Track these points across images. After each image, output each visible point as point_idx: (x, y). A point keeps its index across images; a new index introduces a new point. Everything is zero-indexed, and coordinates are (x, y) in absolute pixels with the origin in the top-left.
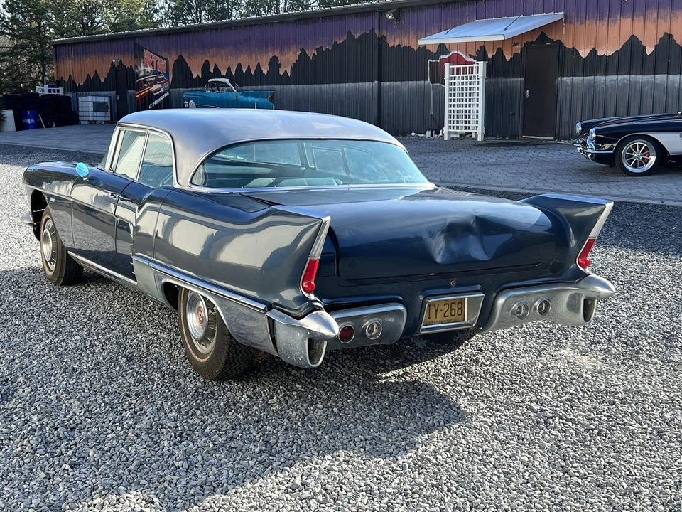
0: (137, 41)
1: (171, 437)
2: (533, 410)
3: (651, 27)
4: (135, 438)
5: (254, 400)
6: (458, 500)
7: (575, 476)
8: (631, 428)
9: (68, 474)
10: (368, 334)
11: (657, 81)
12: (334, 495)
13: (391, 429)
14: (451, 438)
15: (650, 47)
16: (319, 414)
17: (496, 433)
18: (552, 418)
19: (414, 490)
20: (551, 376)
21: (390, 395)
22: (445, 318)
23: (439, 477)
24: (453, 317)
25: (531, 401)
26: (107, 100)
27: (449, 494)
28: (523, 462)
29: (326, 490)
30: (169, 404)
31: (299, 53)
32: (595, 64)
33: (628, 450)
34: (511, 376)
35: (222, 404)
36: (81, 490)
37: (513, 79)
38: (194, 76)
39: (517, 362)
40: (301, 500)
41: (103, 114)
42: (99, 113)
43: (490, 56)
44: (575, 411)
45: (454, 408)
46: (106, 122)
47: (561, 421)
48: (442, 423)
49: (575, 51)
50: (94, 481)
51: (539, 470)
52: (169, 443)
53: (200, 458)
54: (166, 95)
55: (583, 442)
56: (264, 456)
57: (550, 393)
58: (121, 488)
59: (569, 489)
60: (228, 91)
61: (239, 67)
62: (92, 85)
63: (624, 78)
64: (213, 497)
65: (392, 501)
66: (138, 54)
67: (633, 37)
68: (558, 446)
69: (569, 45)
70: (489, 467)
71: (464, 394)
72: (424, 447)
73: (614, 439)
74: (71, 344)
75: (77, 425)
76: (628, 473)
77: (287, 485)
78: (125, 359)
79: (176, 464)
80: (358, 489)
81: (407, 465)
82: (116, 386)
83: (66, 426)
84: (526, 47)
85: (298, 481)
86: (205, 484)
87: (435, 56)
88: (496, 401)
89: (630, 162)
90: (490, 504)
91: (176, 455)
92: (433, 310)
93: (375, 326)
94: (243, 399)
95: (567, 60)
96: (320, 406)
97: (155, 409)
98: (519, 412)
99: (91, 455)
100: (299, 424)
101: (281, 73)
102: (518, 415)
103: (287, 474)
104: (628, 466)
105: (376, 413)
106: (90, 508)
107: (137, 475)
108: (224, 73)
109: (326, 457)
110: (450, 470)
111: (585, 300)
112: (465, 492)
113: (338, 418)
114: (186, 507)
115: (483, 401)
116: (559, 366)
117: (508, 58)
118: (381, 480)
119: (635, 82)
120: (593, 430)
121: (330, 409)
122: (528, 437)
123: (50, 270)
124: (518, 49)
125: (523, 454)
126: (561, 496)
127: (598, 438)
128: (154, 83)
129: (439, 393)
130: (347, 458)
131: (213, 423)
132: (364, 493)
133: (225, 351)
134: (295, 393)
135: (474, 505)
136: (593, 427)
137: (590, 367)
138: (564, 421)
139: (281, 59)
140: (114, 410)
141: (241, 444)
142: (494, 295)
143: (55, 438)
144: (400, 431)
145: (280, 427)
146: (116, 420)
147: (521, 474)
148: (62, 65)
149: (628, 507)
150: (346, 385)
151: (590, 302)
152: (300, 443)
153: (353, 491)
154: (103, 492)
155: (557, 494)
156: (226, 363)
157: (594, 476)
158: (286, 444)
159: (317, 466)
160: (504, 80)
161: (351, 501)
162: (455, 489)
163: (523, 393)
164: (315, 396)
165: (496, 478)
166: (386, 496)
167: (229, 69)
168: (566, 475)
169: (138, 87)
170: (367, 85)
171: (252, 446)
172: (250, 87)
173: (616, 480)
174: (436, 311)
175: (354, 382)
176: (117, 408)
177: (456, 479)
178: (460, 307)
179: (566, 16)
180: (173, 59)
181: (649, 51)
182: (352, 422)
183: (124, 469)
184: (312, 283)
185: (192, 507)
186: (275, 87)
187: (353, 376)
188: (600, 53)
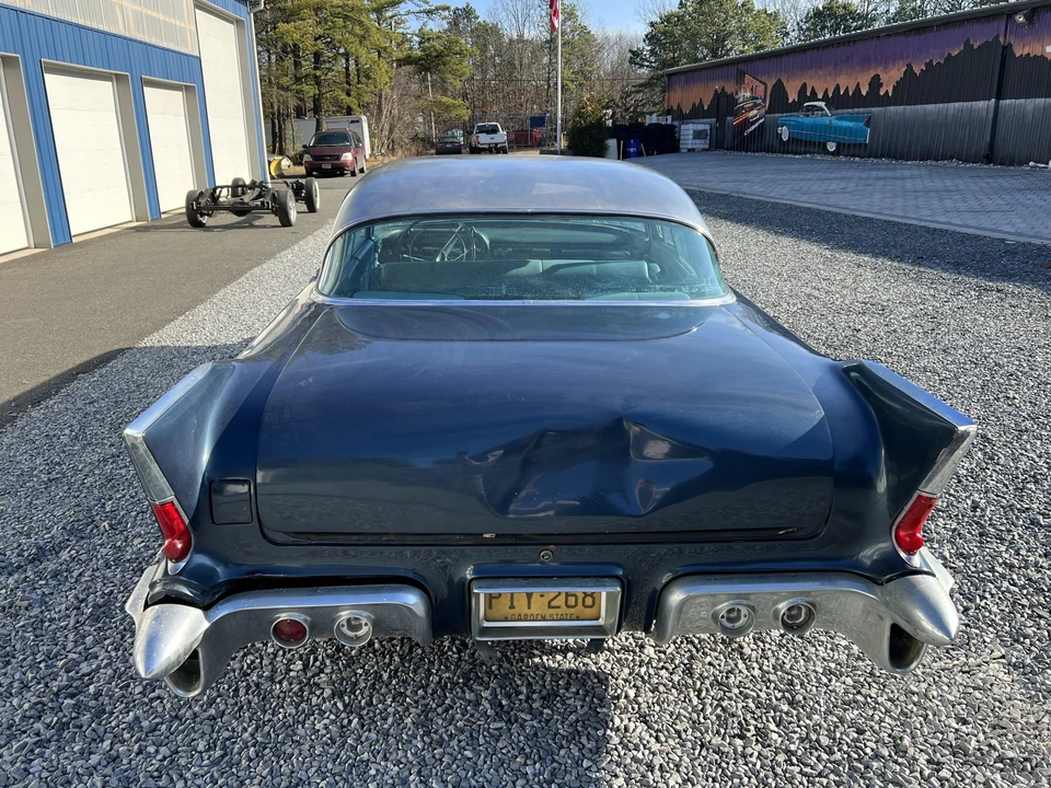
0: (741, 66)
22: (553, 611)
24: (573, 610)
26: (707, 127)
31: (904, 69)
38: (790, 101)
41: (703, 141)
42: (698, 141)
46: (704, 150)
54: (761, 121)
60: (822, 115)
61: (838, 88)
62: (697, 113)
66: (740, 81)
101: (882, 93)
108: (820, 96)
128: (752, 109)
139: (884, 78)
148: (672, 94)
167: (827, 90)
169: (736, 114)
170: (982, 104)
172: (846, 111)
180: (771, 84)
186: (873, 109)
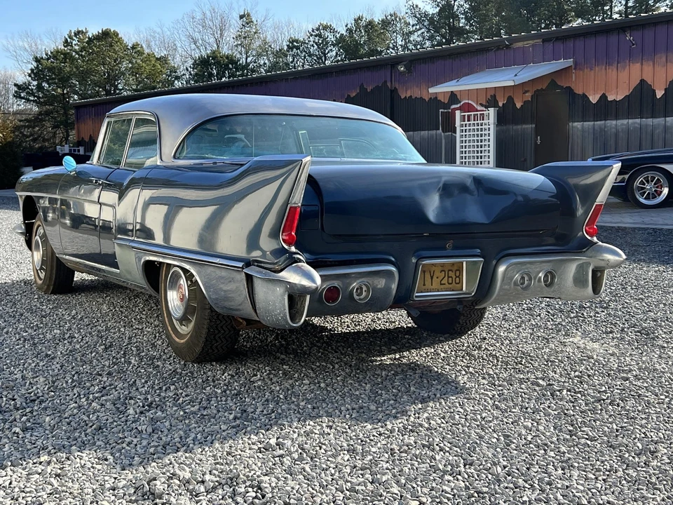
1: (139, 406)
2: (538, 385)
3: (660, 70)
4: (99, 407)
5: (236, 377)
6: (451, 458)
7: (583, 438)
8: (646, 399)
9: (18, 437)
10: (356, 297)
11: (668, 124)
12: (312, 454)
13: (381, 401)
14: (447, 408)
15: (660, 90)
16: (304, 388)
17: (496, 403)
18: (559, 391)
19: (402, 450)
20: (560, 358)
21: (384, 373)
22: (442, 286)
23: (431, 439)
24: (450, 286)
25: (537, 378)
27: (442, 453)
28: (526, 427)
29: (302, 449)
30: (143, 381)
32: (606, 109)
33: (643, 416)
34: (516, 358)
35: (200, 381)
36: (28, 450)
37: (524, 126)
39: (523, 347)
40: (273, 458)
43: (501, 104)
44: (585, 385)
45: (453, 384)
47: (569, 393)
48: (438, 395)
49: (585, 97)
50: (44, 442)
51: (543, 434)
52: (136, 412)
53: (167, 424)
55: (594, 411)
56: (238, 422)
57: (558, 371)
58: (74, 448)
59: (578, 450)
63: (635, 122)
64: (175, 455)
65: (377, 459)
67: (642, 81)
68: (565, 414)
69: (579, 91)
70: (487, 431)
71: (464, 373)
72: (417, 415)
73: (628, 408)
74: (49, 336)
75: (38, 398)
76: (643, 436)
77: (260, 446)
78: (103, 347)
79: (140, 428)
80: (339, 449)
81: (397, 429)
82: (89, 368)
83: (26, 398)
84: (537, 95)
85: (273, 441)
86: (169, 444)
87: (446, 106)
88: (498, 378)
89: (642, 194)
90: (486, 461)
91: (141, 421)
92: (428, 276)
93: (364, 289)
94: (223, 377)
95: (578, 106)
96: (306, 382)
97: (126, 385)
98: (523, 386)
99: (47, 421)
100: (281, 396)
102: (522, 389)
103: (262, 436)
104: (643, 430)
105: (367, 388)
106: (35, 465)
107: (94, 437)
109: (307, 423)
110: (444, 434)
111: (593, 271)
112: (459, 451)
113: (325, 392)
114: (143, 464)
115: (484, 378)
116: (568, 350)
117: (518, 105)
118: (366, 442)
119: (647, 125)
120: (604, 400)
121: (317, 385)
122: (532, 407)
123: (40, 279)
124: (528, 96)
125: (527, 420)
126: (567, 455)
127: (610, 407)
129: (437, 372)
130: (331, 424)
131: (186, 396)
132: (346, 452)
133: (205, 327)
134: (281, 372)
135: (469, 462)
136: (605, 398)
137: (602, 351)
138: (573, 394)
140: (82, 386)
141: (215, 412)
142: (494, 262)
143: (12, 407)
144: (392, 402)
145: (260, 399)
146: (82, 393)
147: (523, 437)
148: (82, 126)
149: (644, 465)
150: (337, 366)
151: (599, 274)
152: (280, 411)
153: (334, 451)
154: (53, 451)
155: (564, 453)
156: (207, 341)
157: (605, 438)
158: (265, 412)
159: (296, 430)
160: (515, 127)
161: (330, 459)
162: (447, 449)
163: (528, 372)
164: (302, 375)
165: (495, 440)
166: (370, 455)
168: (574, 437)
171: (226, 414)
173: (629, 442)
174: (432, 278)
175: (346, 364)
176: (85, 384)
177: (450, 441)
178: (458, 275)
179: (576, 63)
181: (659, 94)
182: (340, 396)
183: (80, 433)
184: (293, 234)
185: (150, 464)
187: (345, 359)
188: (610, 98)
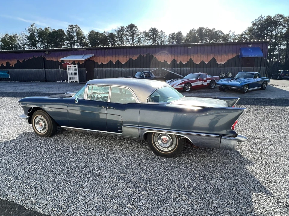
3: (114, 58)
31: (17, 61)
32: (102, 66)
43: (76, 63)
49: (97, 63)
63: (109, 69)
67: (110, 60)
87: (61, 63)
95: (96, 65)
117: (81, 64)
119: (112, 70)
123: (42, 133)
124: (83, 62)
170: (41, 69)
179: (95, 55)
181: (114, 63)
188: (103, 64)
